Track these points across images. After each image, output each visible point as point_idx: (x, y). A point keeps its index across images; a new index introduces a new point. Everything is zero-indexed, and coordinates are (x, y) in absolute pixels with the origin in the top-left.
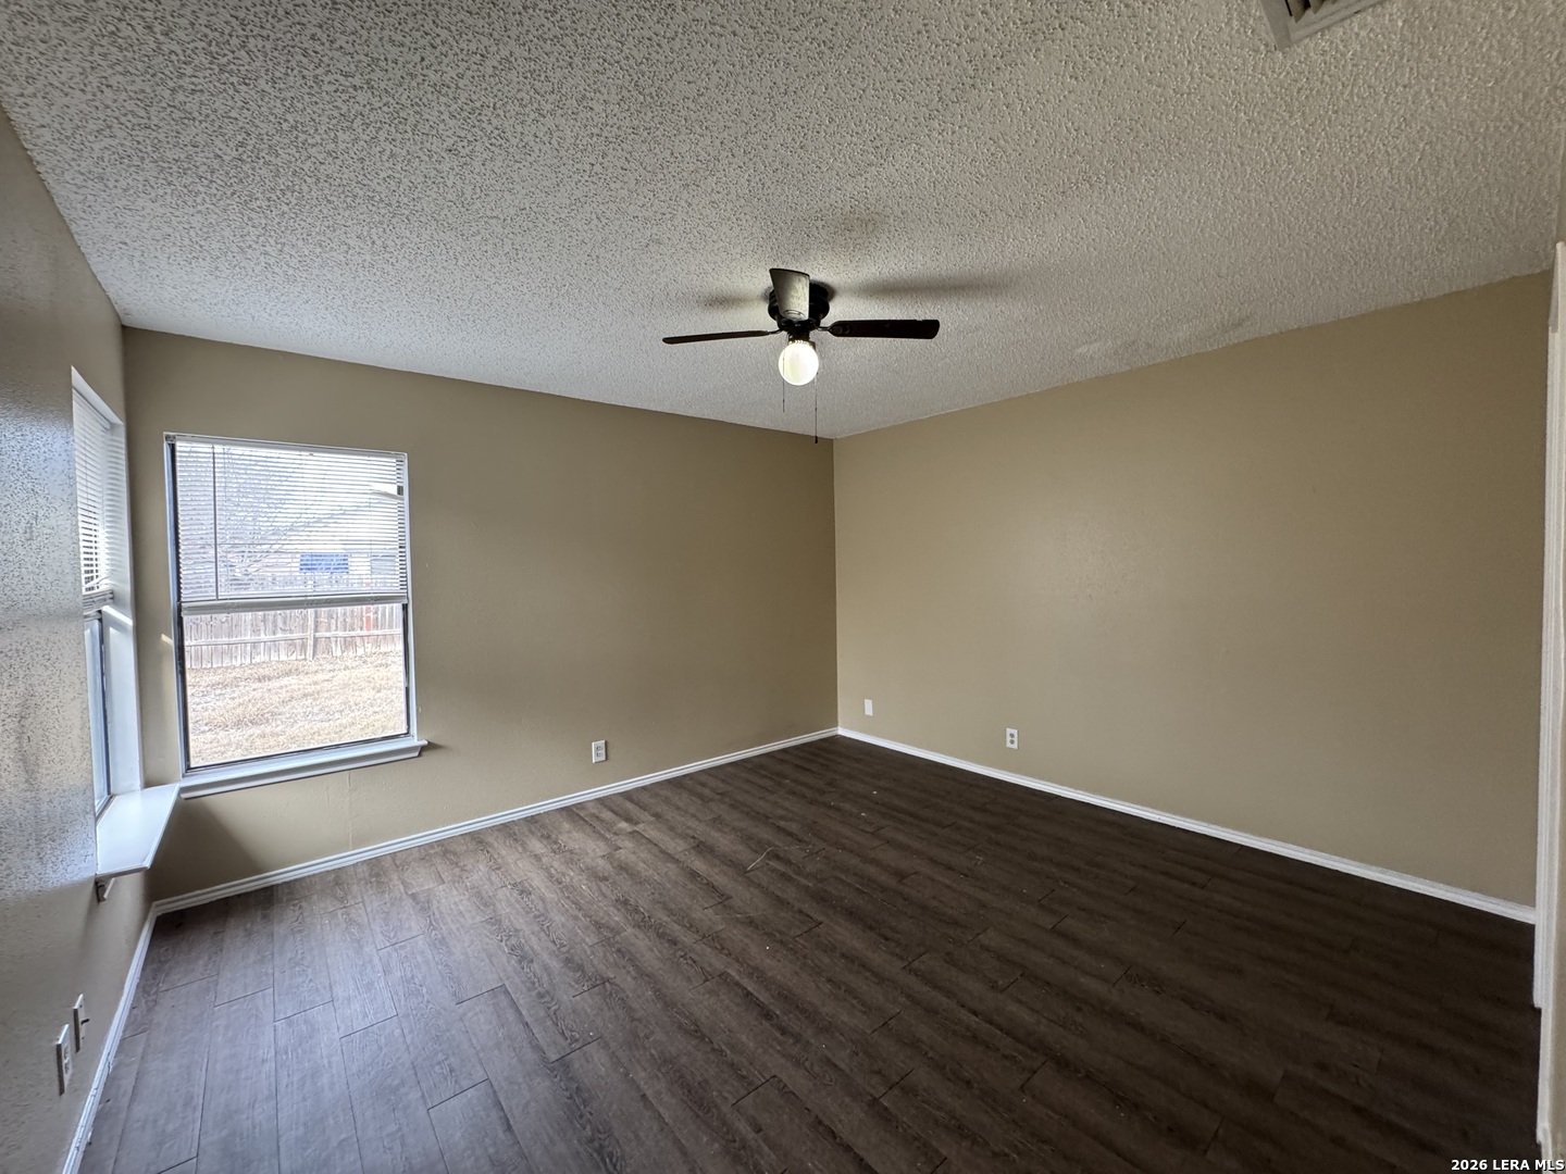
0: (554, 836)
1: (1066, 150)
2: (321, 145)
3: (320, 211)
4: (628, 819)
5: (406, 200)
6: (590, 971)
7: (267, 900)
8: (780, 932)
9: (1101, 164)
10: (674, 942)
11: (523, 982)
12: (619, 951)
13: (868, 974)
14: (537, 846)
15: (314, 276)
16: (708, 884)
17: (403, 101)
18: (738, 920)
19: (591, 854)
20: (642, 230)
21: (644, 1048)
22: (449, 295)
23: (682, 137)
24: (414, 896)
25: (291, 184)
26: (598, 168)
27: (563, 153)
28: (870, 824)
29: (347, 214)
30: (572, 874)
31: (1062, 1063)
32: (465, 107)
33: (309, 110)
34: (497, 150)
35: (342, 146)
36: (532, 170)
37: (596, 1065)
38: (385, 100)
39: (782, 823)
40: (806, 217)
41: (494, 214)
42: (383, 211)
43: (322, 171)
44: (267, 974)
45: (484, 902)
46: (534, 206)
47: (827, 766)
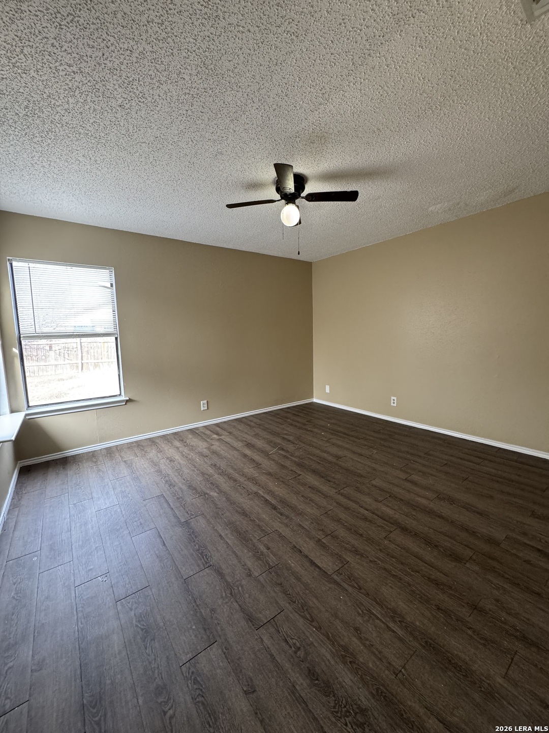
0: (185, 440)
1: (418, 92)
2: (62, 105)
3: (65, 142)
4: (217, 434)
5: (103, 135)
6: (199, 490)
7: (64, 462)
8: (282, 478)
9: (437, 99)
10: (235, 481)
11: (171, 493)
12: (211, 483)
13: (320, 494)
14: (177, 444)
15: (66, 178)
16: (251, 459)
17: (97, 79)
18: (264, 473)
19: (201, 447)
20: (213, 147)
21: (221, 518)
22: (127, 186)
23: (228, 93)
24: (125, 461)
25: (50, 128)
26: (190, 113)
27: (173, 105)
28: (326, 437)
29: (77, 143)
30: (192, 454)
31: (404, 530)
32: (126, 81)
33: (54, 86)
34: (142, 104)
35: (71, 106)
36: (159, 115)
37: (200, 524)
38: (88, 79)
39: (285, 436)
40: (291, 136)
41: (144, 141)
42: (93, 141)
43: (64, 120)
44: (65, 489)
45: (155, 464)
46: (161, 135)
47: (308, 414)
